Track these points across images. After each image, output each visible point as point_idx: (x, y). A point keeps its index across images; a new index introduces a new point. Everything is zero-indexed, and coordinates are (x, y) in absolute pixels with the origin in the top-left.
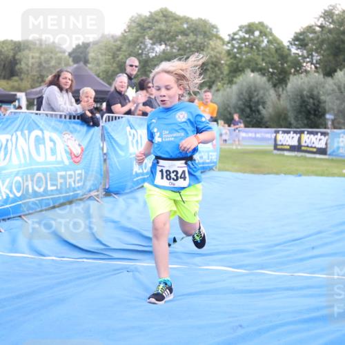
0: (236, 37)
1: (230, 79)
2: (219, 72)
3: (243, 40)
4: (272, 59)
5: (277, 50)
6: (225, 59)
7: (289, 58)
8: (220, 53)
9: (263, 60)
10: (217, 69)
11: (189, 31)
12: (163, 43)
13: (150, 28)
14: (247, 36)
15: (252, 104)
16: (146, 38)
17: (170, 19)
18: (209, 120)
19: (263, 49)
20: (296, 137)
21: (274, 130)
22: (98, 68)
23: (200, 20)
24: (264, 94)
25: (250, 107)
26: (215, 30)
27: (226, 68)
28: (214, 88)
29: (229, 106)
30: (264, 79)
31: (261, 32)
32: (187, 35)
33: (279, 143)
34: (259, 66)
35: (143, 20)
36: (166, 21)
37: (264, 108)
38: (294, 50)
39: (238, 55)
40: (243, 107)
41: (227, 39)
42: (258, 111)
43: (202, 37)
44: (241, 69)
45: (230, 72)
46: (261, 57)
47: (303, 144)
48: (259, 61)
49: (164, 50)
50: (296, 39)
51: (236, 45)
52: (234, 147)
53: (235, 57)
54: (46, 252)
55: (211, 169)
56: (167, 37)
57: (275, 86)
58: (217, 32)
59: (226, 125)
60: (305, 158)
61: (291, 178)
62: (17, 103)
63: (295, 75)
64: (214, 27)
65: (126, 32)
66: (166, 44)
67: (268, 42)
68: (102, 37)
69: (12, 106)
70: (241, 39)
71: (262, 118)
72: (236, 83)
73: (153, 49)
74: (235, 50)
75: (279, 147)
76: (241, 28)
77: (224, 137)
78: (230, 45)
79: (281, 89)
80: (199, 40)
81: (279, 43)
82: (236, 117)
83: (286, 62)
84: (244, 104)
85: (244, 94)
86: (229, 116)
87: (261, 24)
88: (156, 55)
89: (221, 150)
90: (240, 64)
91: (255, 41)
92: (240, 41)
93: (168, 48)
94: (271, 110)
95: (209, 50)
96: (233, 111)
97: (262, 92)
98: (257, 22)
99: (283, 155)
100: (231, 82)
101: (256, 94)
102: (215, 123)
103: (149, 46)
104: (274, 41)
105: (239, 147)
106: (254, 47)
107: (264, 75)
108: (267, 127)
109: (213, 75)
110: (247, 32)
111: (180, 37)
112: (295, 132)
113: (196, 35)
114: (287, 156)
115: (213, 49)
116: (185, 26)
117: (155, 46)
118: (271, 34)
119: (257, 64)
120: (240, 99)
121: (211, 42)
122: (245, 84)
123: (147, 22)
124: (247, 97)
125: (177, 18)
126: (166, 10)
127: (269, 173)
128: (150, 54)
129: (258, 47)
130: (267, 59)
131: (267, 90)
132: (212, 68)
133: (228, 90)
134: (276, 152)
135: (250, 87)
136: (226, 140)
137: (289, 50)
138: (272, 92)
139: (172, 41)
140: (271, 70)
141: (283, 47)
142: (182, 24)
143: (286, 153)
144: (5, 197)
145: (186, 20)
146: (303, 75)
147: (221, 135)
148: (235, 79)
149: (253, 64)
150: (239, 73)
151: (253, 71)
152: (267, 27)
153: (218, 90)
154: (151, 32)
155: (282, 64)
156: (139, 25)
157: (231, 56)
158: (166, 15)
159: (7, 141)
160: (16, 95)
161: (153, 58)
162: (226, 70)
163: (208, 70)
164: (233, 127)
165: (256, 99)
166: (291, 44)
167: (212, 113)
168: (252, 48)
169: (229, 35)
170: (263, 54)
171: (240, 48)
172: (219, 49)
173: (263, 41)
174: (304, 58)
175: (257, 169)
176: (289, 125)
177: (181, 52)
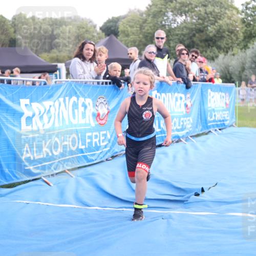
0: (249, 6)
1: (245, 44)
2: (234, 38)
6: (240, 26)
8: (236, 21)
10: (232, 36)
11: (206, 3)
12: (183, 14)
13: (171, 2)
22: (127, 38)
27: (242, 34)
28: (230, 53)
32: (206, 6)
39: (252, 23)
41: (241, 8)
43: (219, 8)
44: (254, 35)
45: (245, 38)
49: (185, 20)
51: (249, 14)
53: (249, 24)
54: (90, 203)
55: (231, 125)
56: (187, 9)
62: (58, 72)
65: (150, 6)
66: (186, 15)
68: (129, 12)
69: (54, 76)
70: (253, 8)
72: (250, 48)
73: (175, 21)
74: (249, 18)
78: (243, 14)
80: (216, 10)
88: (177, 26)
89: (240, 108)
92: (253, 10)
93: (189, 18)
95: (226, 19)
100: (246, 47)
102: (233, 84)
103: (171, 17)
113: (214, 6)
115: (230, 18)
117: (176, 18)
128: (172, 25)
132: (228, 35)
133: (243, 54)
136: (243, 100)
139: (192, 12)
148: (249, 44)
150: (253, 39)
153: (234, 55)
157: (245, 24)
159: (50, 106)
160: (57, 66)
161: (175, 28)
162: (241, 36)
163: (224, 37)
164: (249, 87)
169: (243, 5)
172: (235, 18)
177: (200, 21)
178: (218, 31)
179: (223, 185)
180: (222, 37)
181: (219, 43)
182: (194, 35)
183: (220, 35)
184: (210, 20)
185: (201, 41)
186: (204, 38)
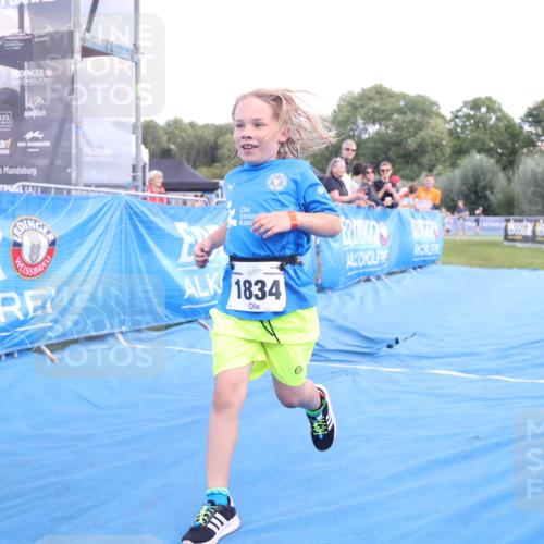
0: (460, 114)
1: (453, 161)
2: (439, 154)
3: (468, 117)
4: (501, 138)
5: (507, 128)
7: (522, 137)
8: (442, 134)
9: (491, 139)
10: (437, 151)
13: (363, 106)
14: (472, 113)
15: (479, 189)
16: (359, 118)
17: (385, 96)
18: (432, 209)
19: (491, 127)
20: (530, 226)
21: (503, 218)
23: (419, 96)
24: (492, 178)
25: (476, 193)
26: (435, 107)
27: (449, 149)
28: (436, 172)
29: (451, 192)
30: (492, 161)
31: (488, 108)
32: (404, 113)
33: (510, 232)
34: (487, 147)
35: (355, 98)
36: (380, 99)
37: (492, 193)
38: (526, 128)
39: (462, 135)
40: (467, 192)
41: (449, 116)
42: (486, 197)
45: (453, 153)
46: (488, 136)
47: (538, 234)
48: (487, 141)
50: (529, 114)
51: (460, 124)
52: (458, 238)
53: (458, 138)
55: (433, 262)
56: (382, 116)
57: (504, 168)
58: (439, 108)
59: (449, 214)
60: (541, 251)
61: (526, 273)
62: (219, 191)
63: (527, 155)
64: (434, 104)
66: (380, 124)
67: (497, 119)
69: (214, 195)
70: (465, 116)
71: (490, 205)
72: (458, 166)
74: (459, 130)
75: (510, 237)
76: (466, 104)
77: (447, 227)
78: (452, 123)
79: (511, 172)
80: (417, 119)
81: (510, 120)
82: (461, 204)
83: (518, 142)
84: (469, 189)
85: (471, 178)
86: (451, 203)
87: (489, 99)
89: (445, 242)
90: (464, 145)
91: (481, 118)
94: (500, 196)
95: (429, 130)
96: (456, 198)
97: (489, 176)
98: (483, 96)
99: (515, 247)
100: (454, 165)
101: (482, 178)
104: (503, 117)
105: (464, 238)
106: (481, 125)
107: (491, 156)
108: (495, 215)
109: (433, 157)
110: (472, 109)
111: (396, 116)
112: (528, 221)
114: (519, 248)
115: (433, 129)
116: (402, 103)
117: (368, 127)
118: (500, 109)
119: (484, 144)
120: (464, 184)
121: (431, 121)
122: (469, 167)
123: (360, 100)
124: (473, 182)
125: (391, 95)
126: (381, 86)
127: (499, 267)
129: (485, 124)
130: (495, 139)
131: (496, 174)
132: (432, 150)
133: (450, 174)
134: (506, 243)
135: (475, 170)
136: (448, 231)
137: (521, 128)
138: (501, 176)
139: (387, 121)
140: (500, 151)
141: (514, 124)
142: (398, 101)
143: (518, 244)
144: (213, 292)
145: (403, 96)
146: (536, 156)
147: (444, 225)
148: (458, 162)
149: (479, 144)
150: (463, 155)
151: (479, 152)
152: (495, 103)
153: (440, 174)
154: (363, 111)
155: (513, 144)
156: (350, 104)
158: (380, 92)
160: (218, 183)
162: (448, 151)
163: (427, 152)
164: (456, 215)
165: (482, 184)
166: (523, 121)
167: (435, 200)
168: (478, 126)
169: (452, 112)
170: (491, 133)
171: (464, 127)
172: (440, 128)
173: (490, 118)
174: (538, 136)
175: (486, 263)
176: (522, 213)
177: (398, 133)
178: (420, 145)
179: (423, 335)
180: (424, 153)
181: (420, 160)
182: (390, 149)
183: (421, 149)
184: (409, 132)
185: (398, 157)
186: (402, 153)
